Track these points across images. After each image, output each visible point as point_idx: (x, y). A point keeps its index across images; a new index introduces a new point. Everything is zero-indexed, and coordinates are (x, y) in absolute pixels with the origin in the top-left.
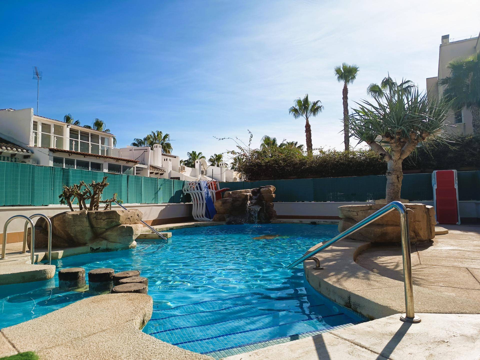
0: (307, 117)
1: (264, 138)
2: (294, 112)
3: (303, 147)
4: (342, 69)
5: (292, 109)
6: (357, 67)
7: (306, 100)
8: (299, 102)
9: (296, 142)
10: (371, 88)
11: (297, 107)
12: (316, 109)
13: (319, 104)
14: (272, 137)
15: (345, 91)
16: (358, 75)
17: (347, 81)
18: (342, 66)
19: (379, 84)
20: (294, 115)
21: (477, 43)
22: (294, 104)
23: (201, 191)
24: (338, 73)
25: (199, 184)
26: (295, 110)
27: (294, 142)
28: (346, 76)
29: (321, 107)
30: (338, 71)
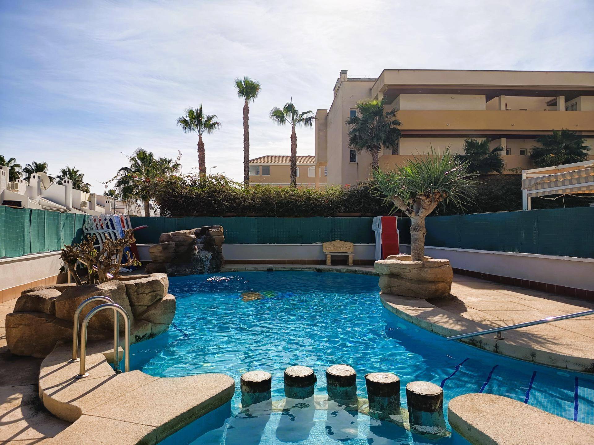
0: (199, 133)
1: (137, 152)
2: (183, 124)
3: (180, 166)
4: (243, 83)
5: (181, 120)
6: (260, 84)
7: (200, 112)
8: (191, 113)
9: (170, 159)
10: (274, 112)
11: (188, 119)
12: (210, 125)
13: (215, 120)
14: (148, 151)
15: (246, 110)
16: (260, 94)
17: (247, 99)
18: (243, 79)
19: (282, 109)
20: (183, 128)
21: (374, 86)
22: (184, 115)
23: (114, 231)
24: (238, 86)
25: (111, 220)
26: (185, 122)
27: (167, 160)
28: (248, 92)
29: (217, 123)
30: (239, 84)
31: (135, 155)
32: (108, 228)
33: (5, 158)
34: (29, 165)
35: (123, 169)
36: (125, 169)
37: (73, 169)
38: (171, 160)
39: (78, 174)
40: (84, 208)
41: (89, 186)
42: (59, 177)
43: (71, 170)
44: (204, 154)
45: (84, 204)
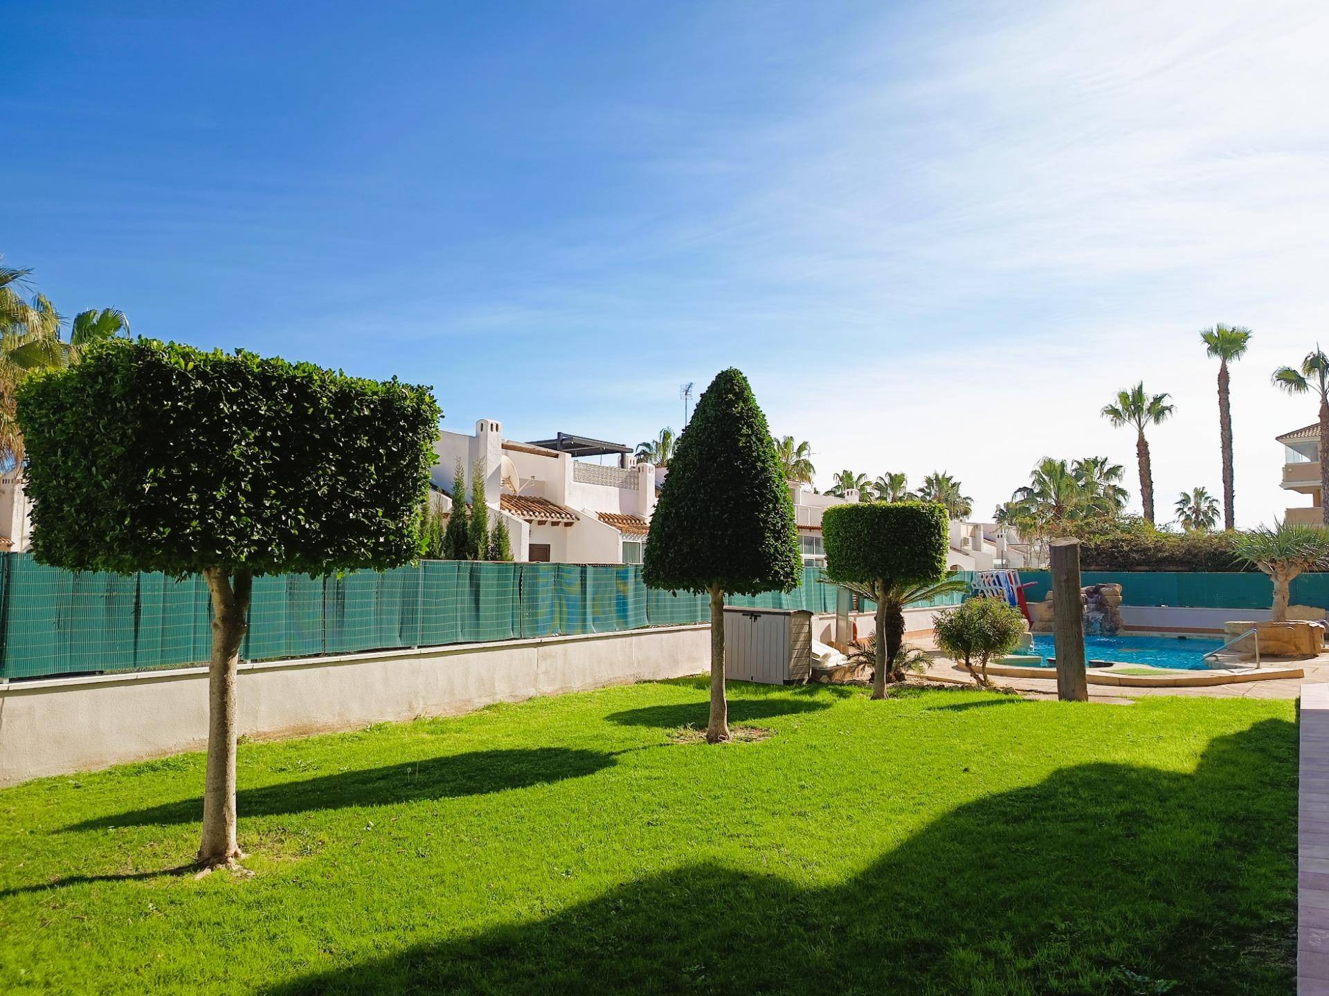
0: (1139, 425)
2: (1111, 416)
3: (1122, 469)
4: (1215, 334)
5: (1108, 409)
6: (1248, 331)
7: (1139, 393)
8: (1123, 396)
9: (1104, 457)
10: (1279, 374)
11: (1119, 407)
12: (1159, 410)
13: (1166, 402)
15: (1224, 378)
16: (1251, 346)
17: (1227, 357)
18: (1215, 329)
19: (1298, 367)
20: (1112, 421)
22: (1113, 401)
24: (1207, 341)
25: (997, 577)
26: (1114, 412)
27: (1099, 459)
28: (1225, 349)
29: (1169, 409)
30: (1207, 337)
31: (1038, 469)
32: (995, 584)
33: (853, 475)
34: (882, 479)
35: (1020, 490)
36: (1025, 489)
37: (944, 476)
38: (1106, 459)
39: (953, 482)
40: (966, 548)
41: (969, 501)
42: (921, 490)
43: (940, 477)
44: (1148, 460)
45: (965, 541)
